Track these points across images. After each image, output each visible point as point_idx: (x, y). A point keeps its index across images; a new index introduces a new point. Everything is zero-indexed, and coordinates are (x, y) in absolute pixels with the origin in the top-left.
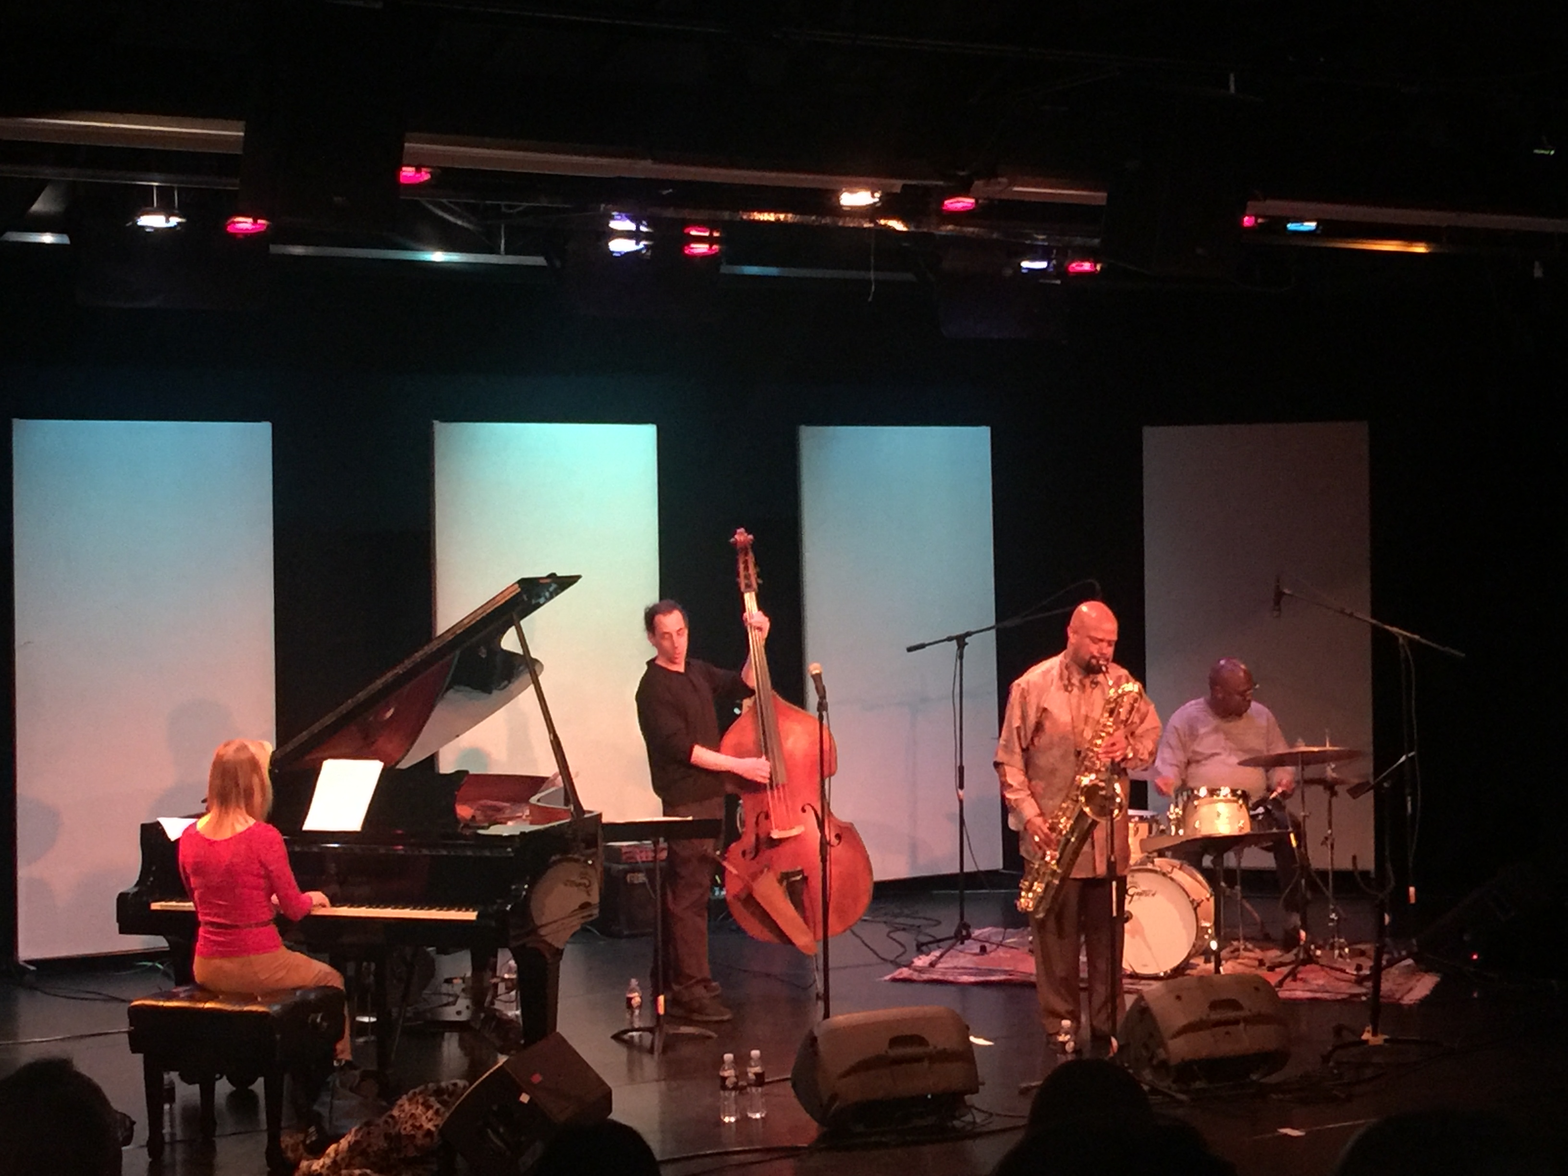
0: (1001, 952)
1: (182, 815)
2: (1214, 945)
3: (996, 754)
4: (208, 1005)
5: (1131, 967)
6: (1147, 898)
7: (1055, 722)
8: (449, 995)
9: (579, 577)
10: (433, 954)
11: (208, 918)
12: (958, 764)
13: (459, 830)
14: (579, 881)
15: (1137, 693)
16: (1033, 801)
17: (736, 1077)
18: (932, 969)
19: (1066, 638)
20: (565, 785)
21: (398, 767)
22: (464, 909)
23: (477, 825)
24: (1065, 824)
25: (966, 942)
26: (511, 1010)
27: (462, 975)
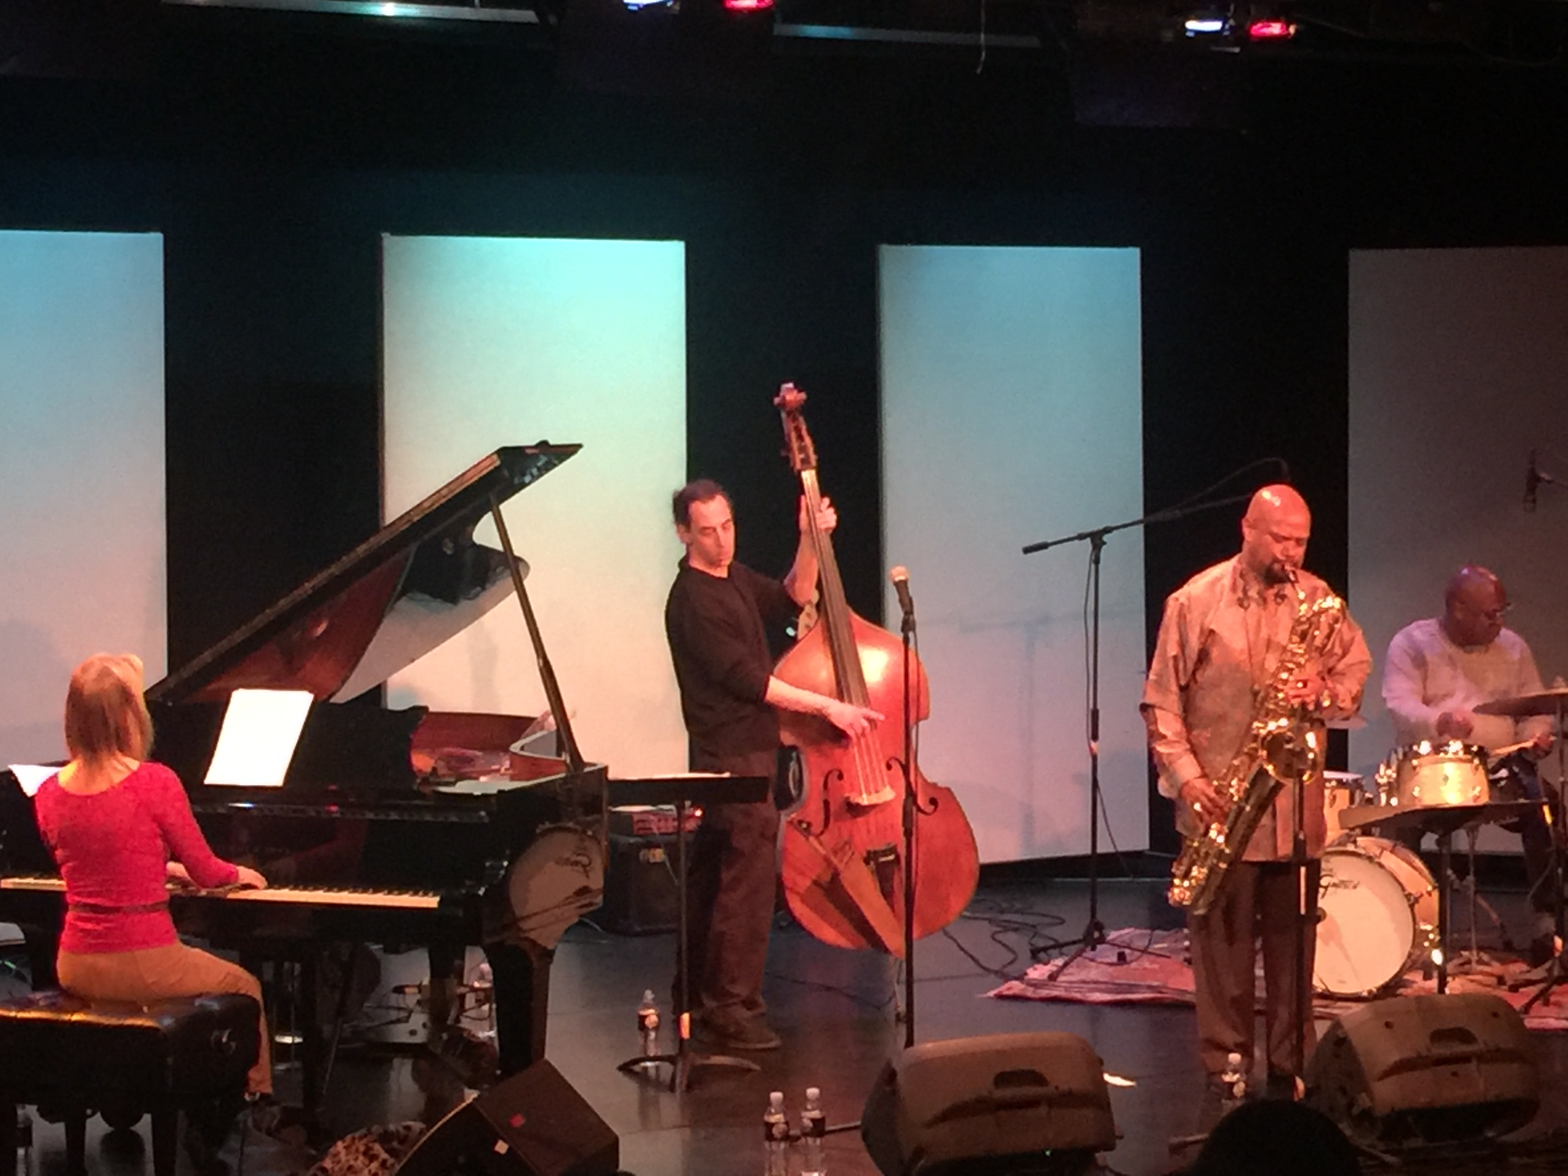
0: (1146, 963)
1: (42, 762)
2: (1437, 957)
3: (1145, 693)
4: (76, 1017)
5: (1324, 984)
6: (1346, 891)
7: (1225, 647)
8: (399, 1009)
9: (579, 446)
10: (379, 955)
11: (77, 899)
12: (1091, 706)
13: (415, 788)
14: (575, 858)
15: (1338, 610)
16: (1192, 756)
17: (787, 1123)
18: (1052, 983)
19: (1241, 538)
20: (558, 730)
21: (332, 700)
22: (421, 893)
23: (438, 780)
24: (1236, 788)
25: (1099, 947)
26: (483, 1030)
27: (418, 983)
